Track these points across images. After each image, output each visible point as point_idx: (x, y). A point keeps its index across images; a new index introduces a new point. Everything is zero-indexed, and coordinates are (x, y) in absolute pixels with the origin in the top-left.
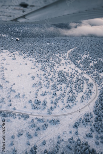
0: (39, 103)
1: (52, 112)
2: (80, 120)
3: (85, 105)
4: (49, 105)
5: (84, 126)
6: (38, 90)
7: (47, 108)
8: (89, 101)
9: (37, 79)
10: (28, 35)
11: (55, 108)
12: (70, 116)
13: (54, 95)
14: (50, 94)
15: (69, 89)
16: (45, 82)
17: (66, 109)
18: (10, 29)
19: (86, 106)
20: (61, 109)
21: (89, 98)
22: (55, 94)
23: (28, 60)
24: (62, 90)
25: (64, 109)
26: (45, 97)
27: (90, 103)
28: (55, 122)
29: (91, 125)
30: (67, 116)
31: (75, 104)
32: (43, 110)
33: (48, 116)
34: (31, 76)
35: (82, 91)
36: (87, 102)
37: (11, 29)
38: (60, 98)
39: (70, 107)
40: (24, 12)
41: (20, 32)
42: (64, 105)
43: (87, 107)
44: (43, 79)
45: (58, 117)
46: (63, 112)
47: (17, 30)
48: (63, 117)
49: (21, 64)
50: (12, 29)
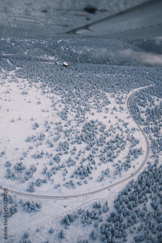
0: (21, 169)
1: (36, 188)
2: (80, 212)
3: (104, 187)
4: (37, 175)
5: (82, 225)
6: (31, 148)
7: (30, 180)
8: (114, 182)
9: (41, 129)
10: (90, 59)
11: (45, 182)
12: (65, 202)
13: (54, 159)
14: (49, 157)
15: (88, 153)
16: (52, 135)
17: (63, 188)
18: (63, 49)
19: (106, 188)
20: (54, 186)
21: (119, 175)
22: (56, 159)
23: (47, 97)
24: (73, 154)
25: (59, 187)
26: (38, 160)
27: (115, 184)
28: (31, 208)
29: (96, 226)
30: (58, 201)
31: (86, 183)
32: (23, 182)
33: (26, 194)
34: (33, 123)
35: (111, 160)
36: (111, 182)
37: (65, 49)
38: (62, 166)
39: (73, 185)
40: (88, 19)
41: (78, 55)
42: (64, 180)
43: (107, 190)
44: (51, 130)
45: (42, 200)
46: (56, 191)
47: (74, 51)
48: (51, 201)
49: (30, 102)
50: (67, 49)
